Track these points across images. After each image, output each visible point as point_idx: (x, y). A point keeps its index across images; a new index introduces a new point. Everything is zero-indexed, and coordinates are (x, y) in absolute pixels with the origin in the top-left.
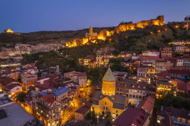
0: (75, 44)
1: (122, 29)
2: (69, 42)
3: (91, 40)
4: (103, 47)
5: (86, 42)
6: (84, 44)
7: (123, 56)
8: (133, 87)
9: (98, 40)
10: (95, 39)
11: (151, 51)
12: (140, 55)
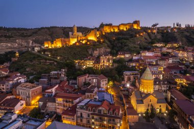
0: (58, 44)
1: (106, 30)
2: (49, 42)
3: (81, 40)
4: (99, 48)
5: (74, 42)
6: (71, 44)
7: (123, 57)
8: (157, 83)
9: (88, 41)
10: (85, 39)
11: (148, 51)
12: (140, 55)
